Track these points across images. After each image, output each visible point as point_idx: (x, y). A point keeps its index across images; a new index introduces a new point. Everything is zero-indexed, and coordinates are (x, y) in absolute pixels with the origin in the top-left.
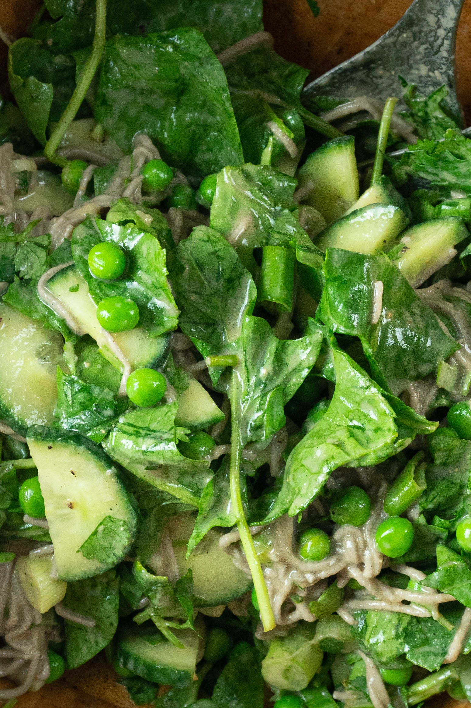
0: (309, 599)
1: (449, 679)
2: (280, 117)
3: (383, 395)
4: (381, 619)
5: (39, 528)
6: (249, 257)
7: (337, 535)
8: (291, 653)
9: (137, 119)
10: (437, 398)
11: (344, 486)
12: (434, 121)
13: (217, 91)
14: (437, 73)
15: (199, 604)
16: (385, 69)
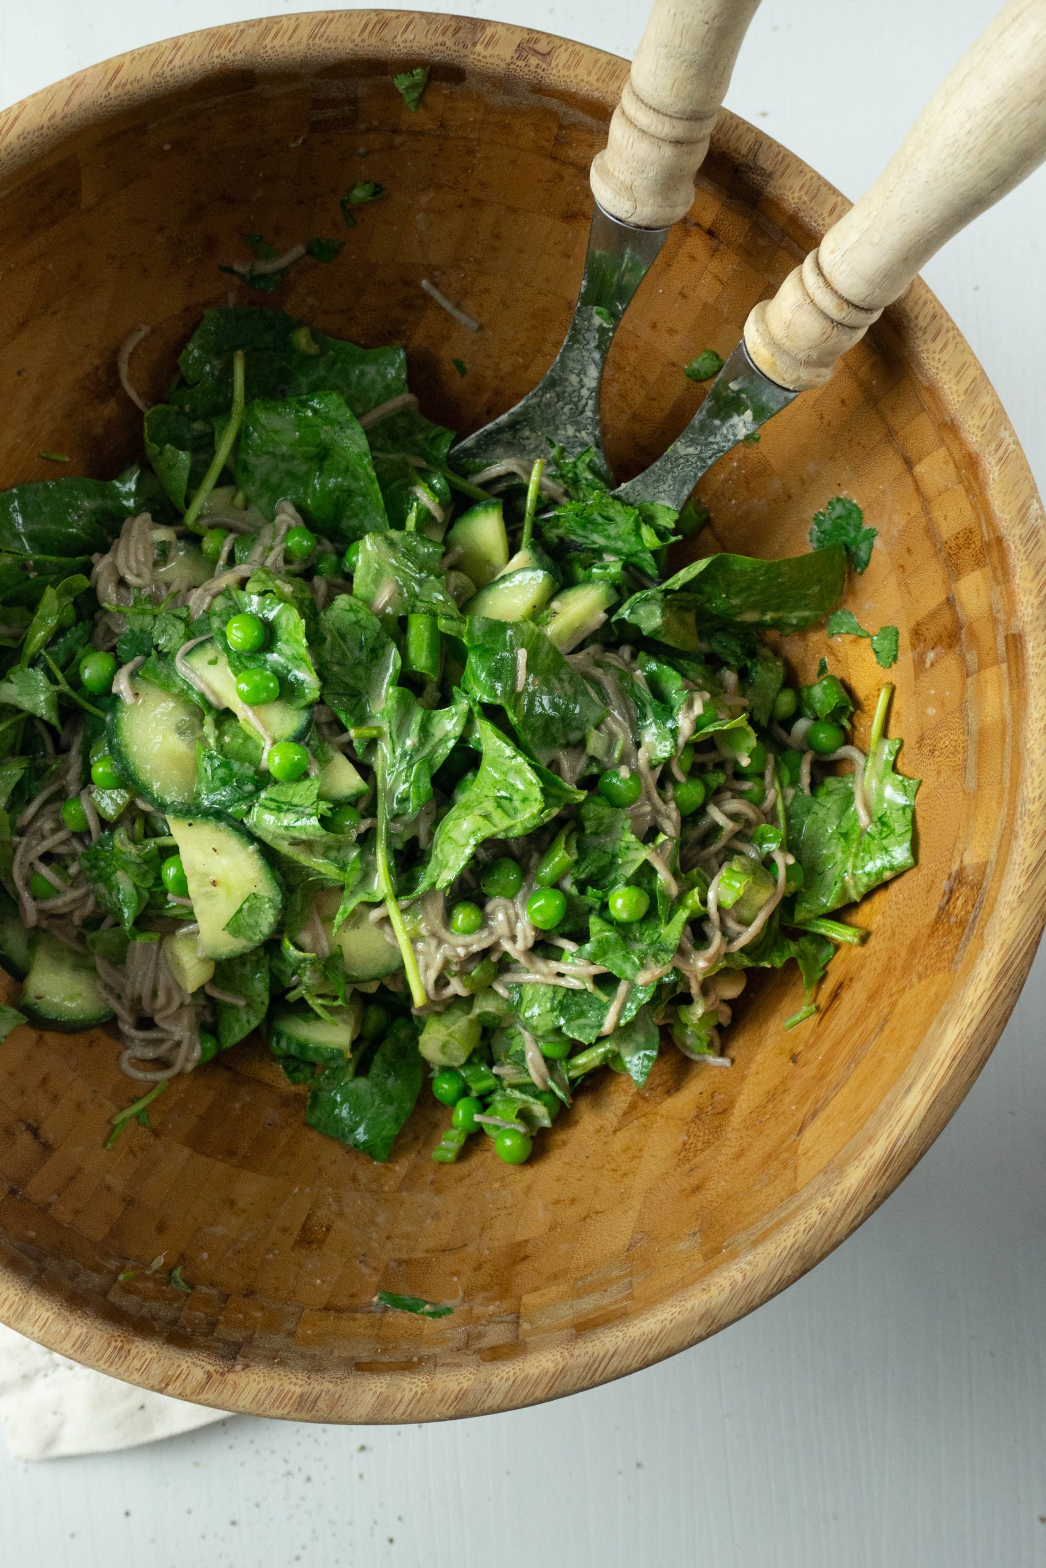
0: (463, 973)
1: (608, 1051)
2: (425, 481)
3: (530, 765)
4: (536, 992)
5: (184, 906)
6: (394, 626)
7: (489, 908)
8: (448, 1028)
9: (279, 485)
10: (588, 766)
11: (496, 858)
12: (584, 482)
13: (358, 455)
14: (583, 433)
15: (350, 980)
16: (531, 430)
